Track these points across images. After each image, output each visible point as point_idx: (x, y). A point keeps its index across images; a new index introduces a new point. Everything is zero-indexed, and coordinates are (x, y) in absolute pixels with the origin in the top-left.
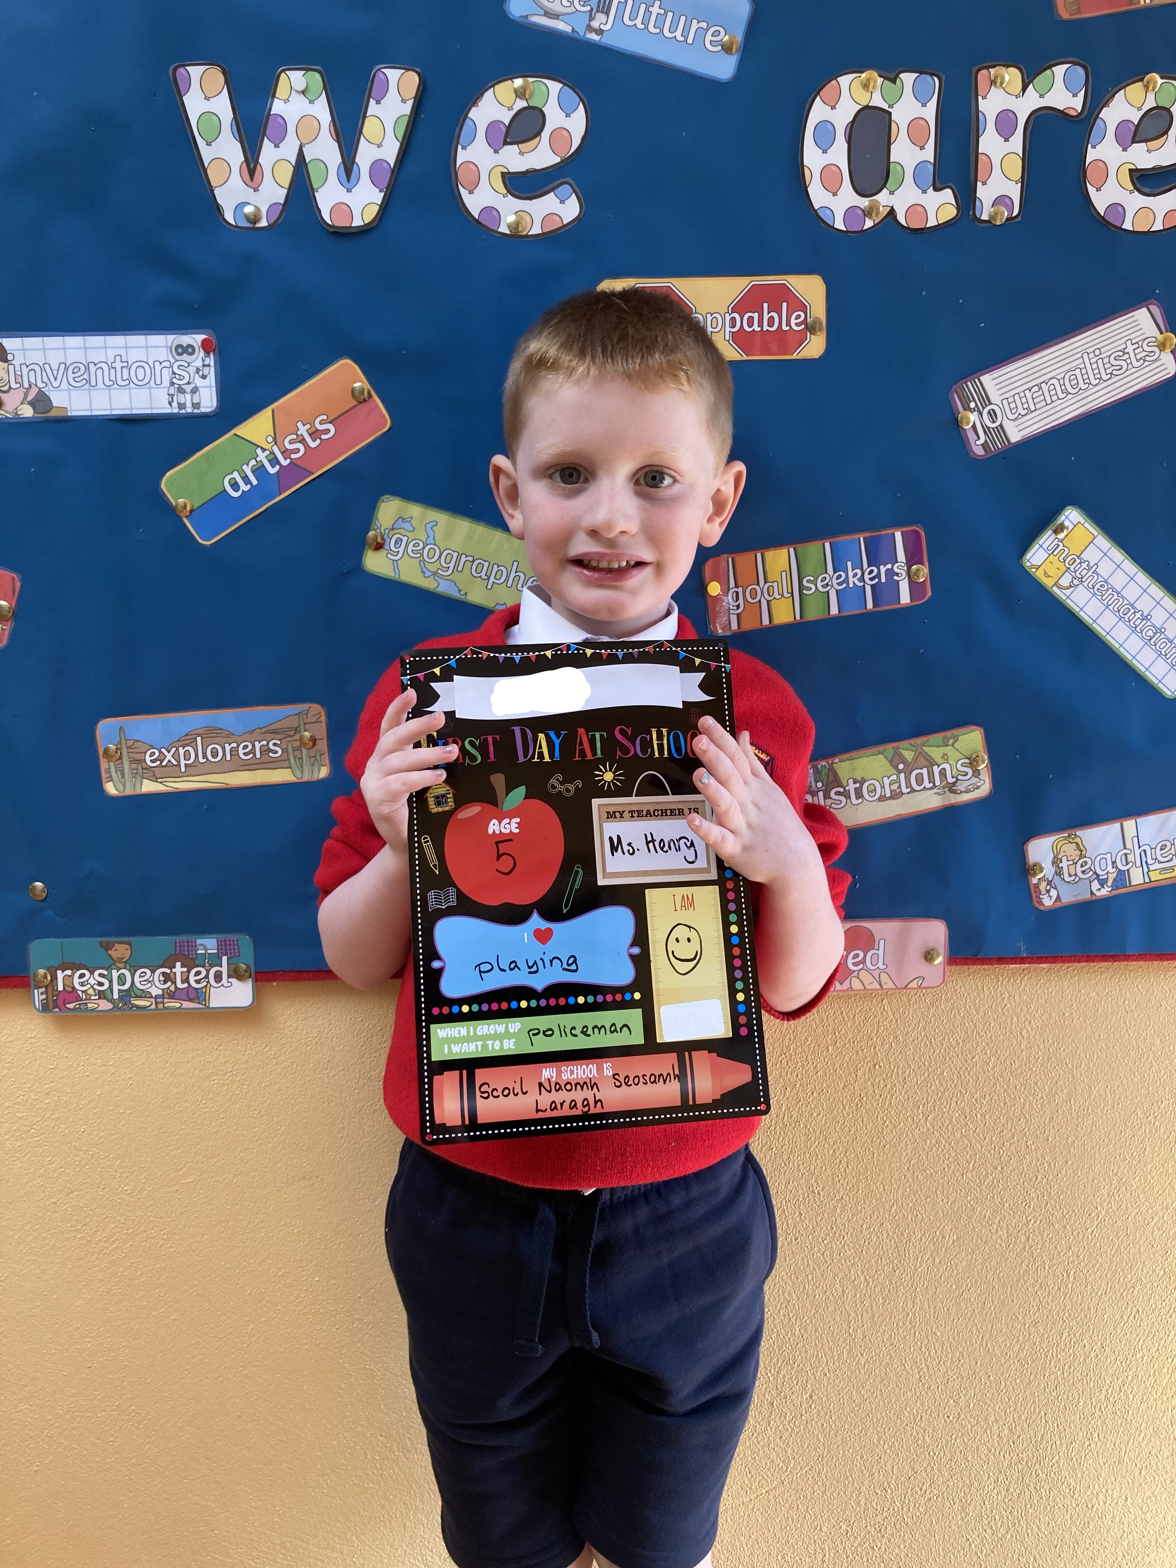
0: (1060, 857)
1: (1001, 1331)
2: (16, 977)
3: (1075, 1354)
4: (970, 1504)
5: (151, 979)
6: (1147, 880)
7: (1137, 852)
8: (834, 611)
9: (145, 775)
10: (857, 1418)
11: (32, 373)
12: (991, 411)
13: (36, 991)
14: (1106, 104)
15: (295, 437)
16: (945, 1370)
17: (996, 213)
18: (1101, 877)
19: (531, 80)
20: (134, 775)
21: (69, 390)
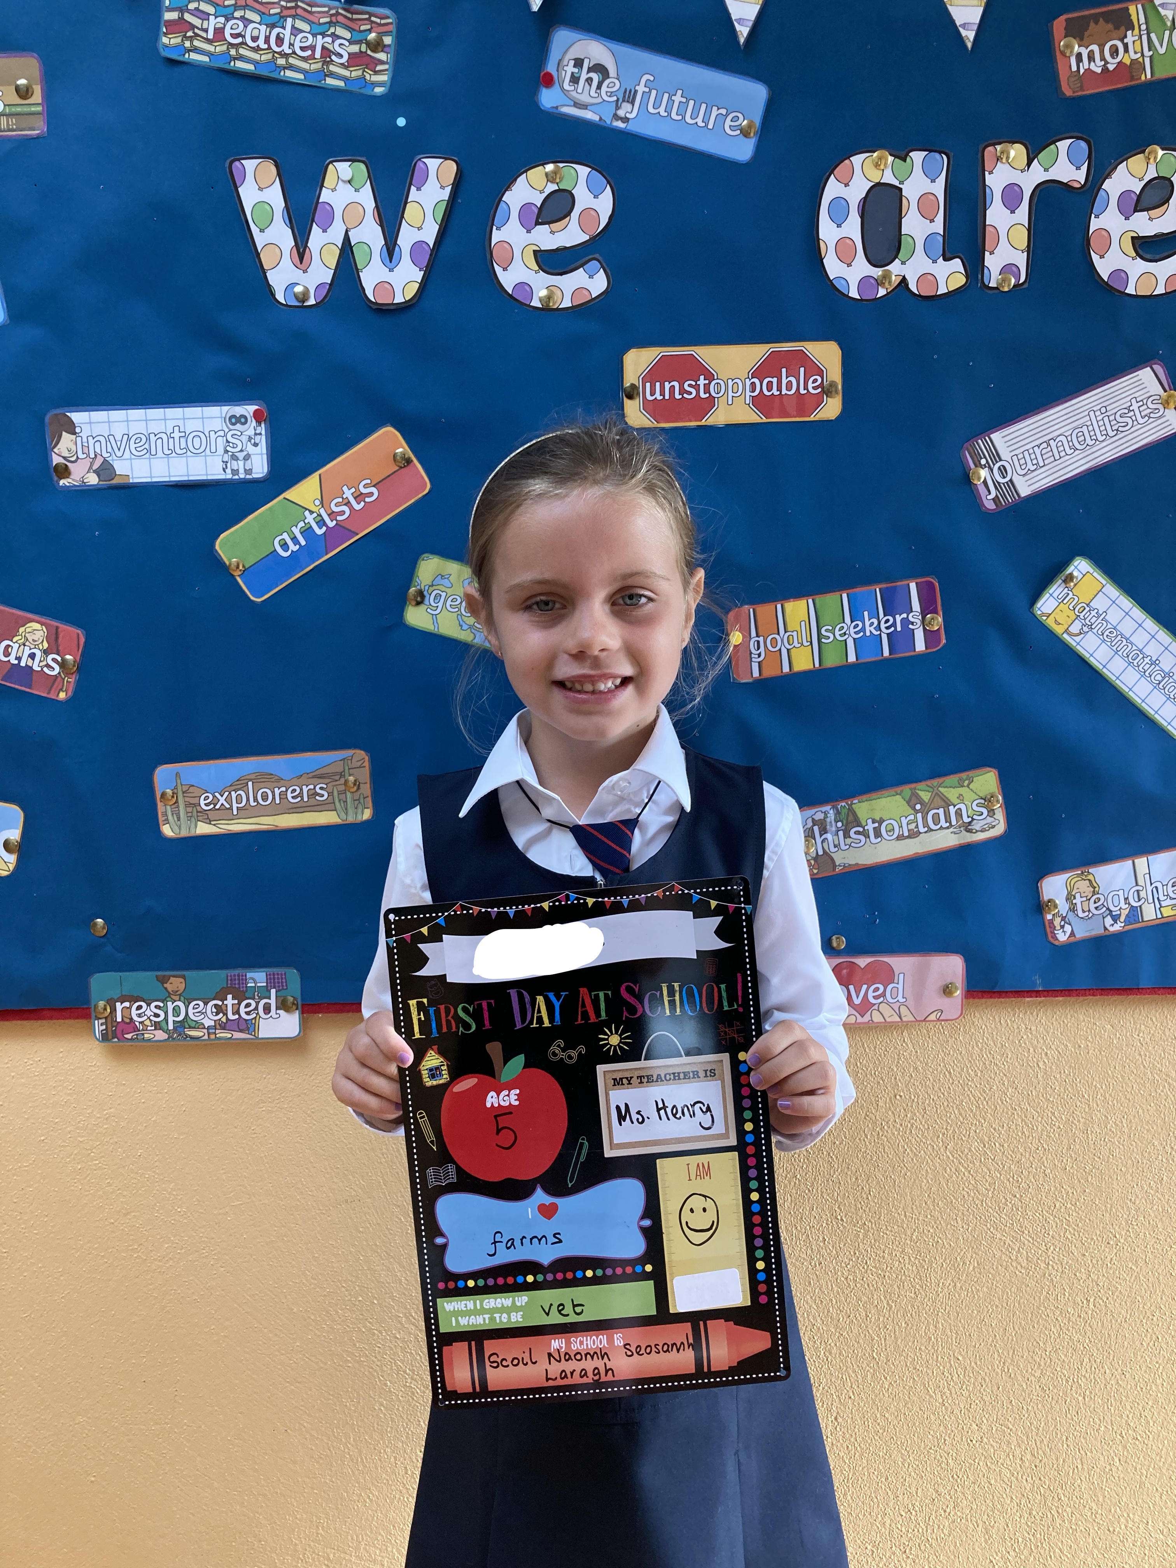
0: (1073, 893)
1: (1023, 1357)
2: (78, 1008)
3: (1095, 1380)
4: (993, 1527)
5: (204, 1011)
6: (1159, 916)
7: (1149, 888)
8: (852, 658)
9: (200, 818)
10: (881, 1440)
11: (97, 445)
12: (1002, 467)
13: (96, 1022)
14: (1108, 176)
15: (340, 500)
16: (968, 1394)
17: (1004, 280)
18: (1114, 913)
19: (561, 165)
20: (190, 818)
21: (131, 459)
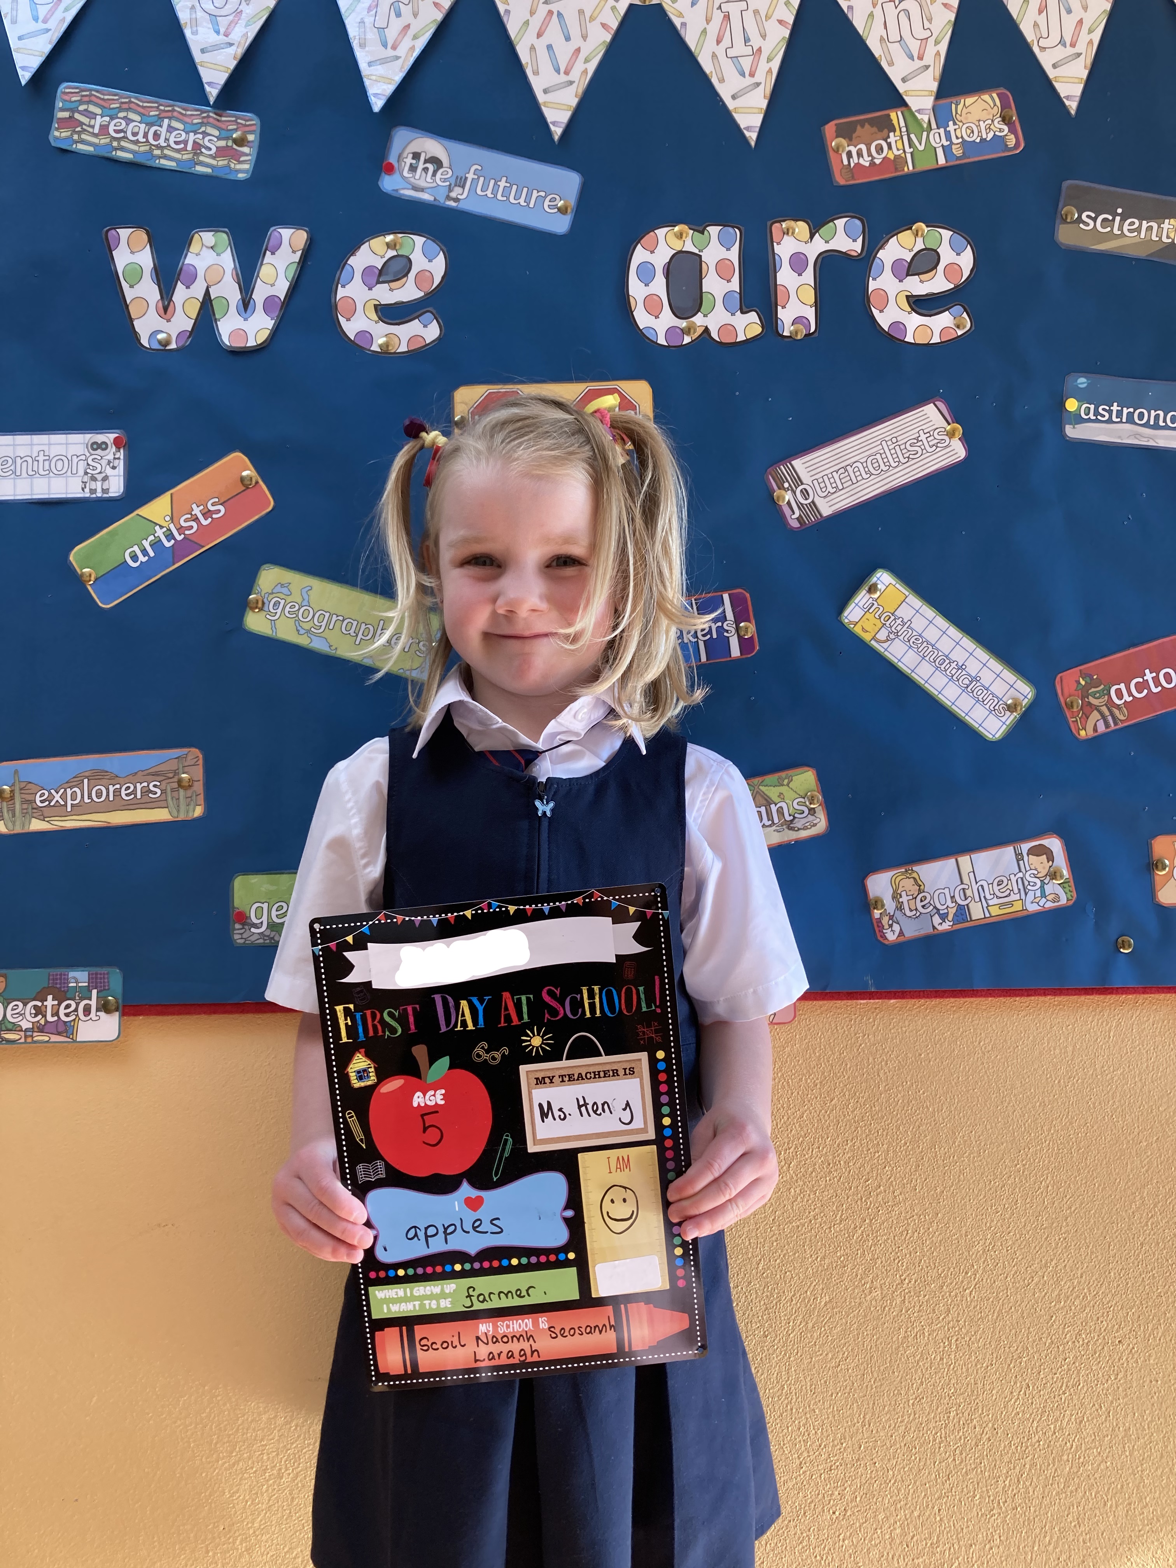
0: (899, 892)
5: (23, 1012)
6: (987, 915)
7: (975, 887)
9: (35, 815)
12: (803, 490)
14: (882, 247)
15: (189, 516)
17: (796, 331)
18: (941, 912)
19: (400, 236)
20: (24, 814)
